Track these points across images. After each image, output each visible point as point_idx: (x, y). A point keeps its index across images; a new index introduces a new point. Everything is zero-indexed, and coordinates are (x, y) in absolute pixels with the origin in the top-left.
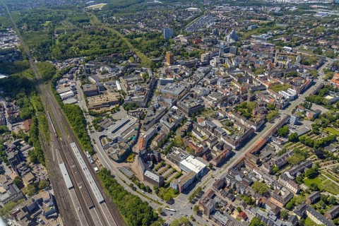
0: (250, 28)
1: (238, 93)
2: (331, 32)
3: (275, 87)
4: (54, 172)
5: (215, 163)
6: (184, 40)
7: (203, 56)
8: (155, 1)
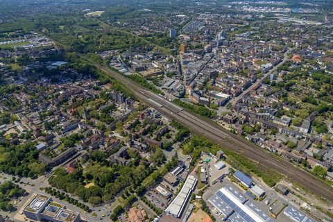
0: (232, 29)
1: (237, 66)
2: (291, 32)
3: (259, 63)
4: (148, 102)
5: (234, 95)
6: (187, 38)
7: (205, 48)
8: (146, 10)
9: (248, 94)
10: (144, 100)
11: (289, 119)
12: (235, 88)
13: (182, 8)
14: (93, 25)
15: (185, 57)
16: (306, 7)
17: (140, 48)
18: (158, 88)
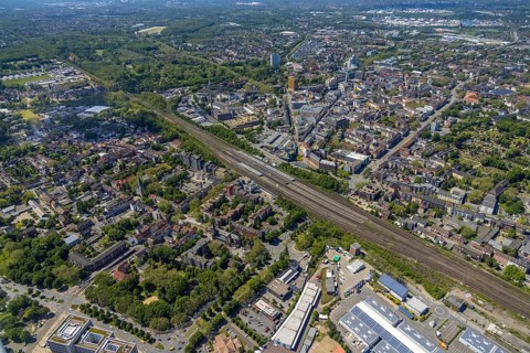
0: (369, 53)
1: (378, 111)
2: (461, 57)
3: (412, 105)
5: (375, 156)
6: (298, 67)
7: (327, 82)
8: (231, 24)
9: (397, 154)
10: (232, 165)
11: (463, 192)
12: (376, 145)
13: (288, 21)
14: (149, 49)
15: (296, 98)
16: (485, 17)
17: (224, 83)
18: (254, 146)
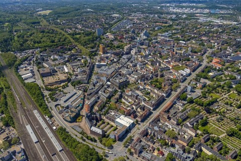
0: (156, 29)
1: (152, 72)
3: (176, 68)
4: (23, 131)
5: (139, 120)
6: (111, 37)
7: (126, 48)
8: (88, 10)
12: (143, 108)
13: (118, 9)
15: (101, 60)
17: (62, 47)
18: (51, 104)
